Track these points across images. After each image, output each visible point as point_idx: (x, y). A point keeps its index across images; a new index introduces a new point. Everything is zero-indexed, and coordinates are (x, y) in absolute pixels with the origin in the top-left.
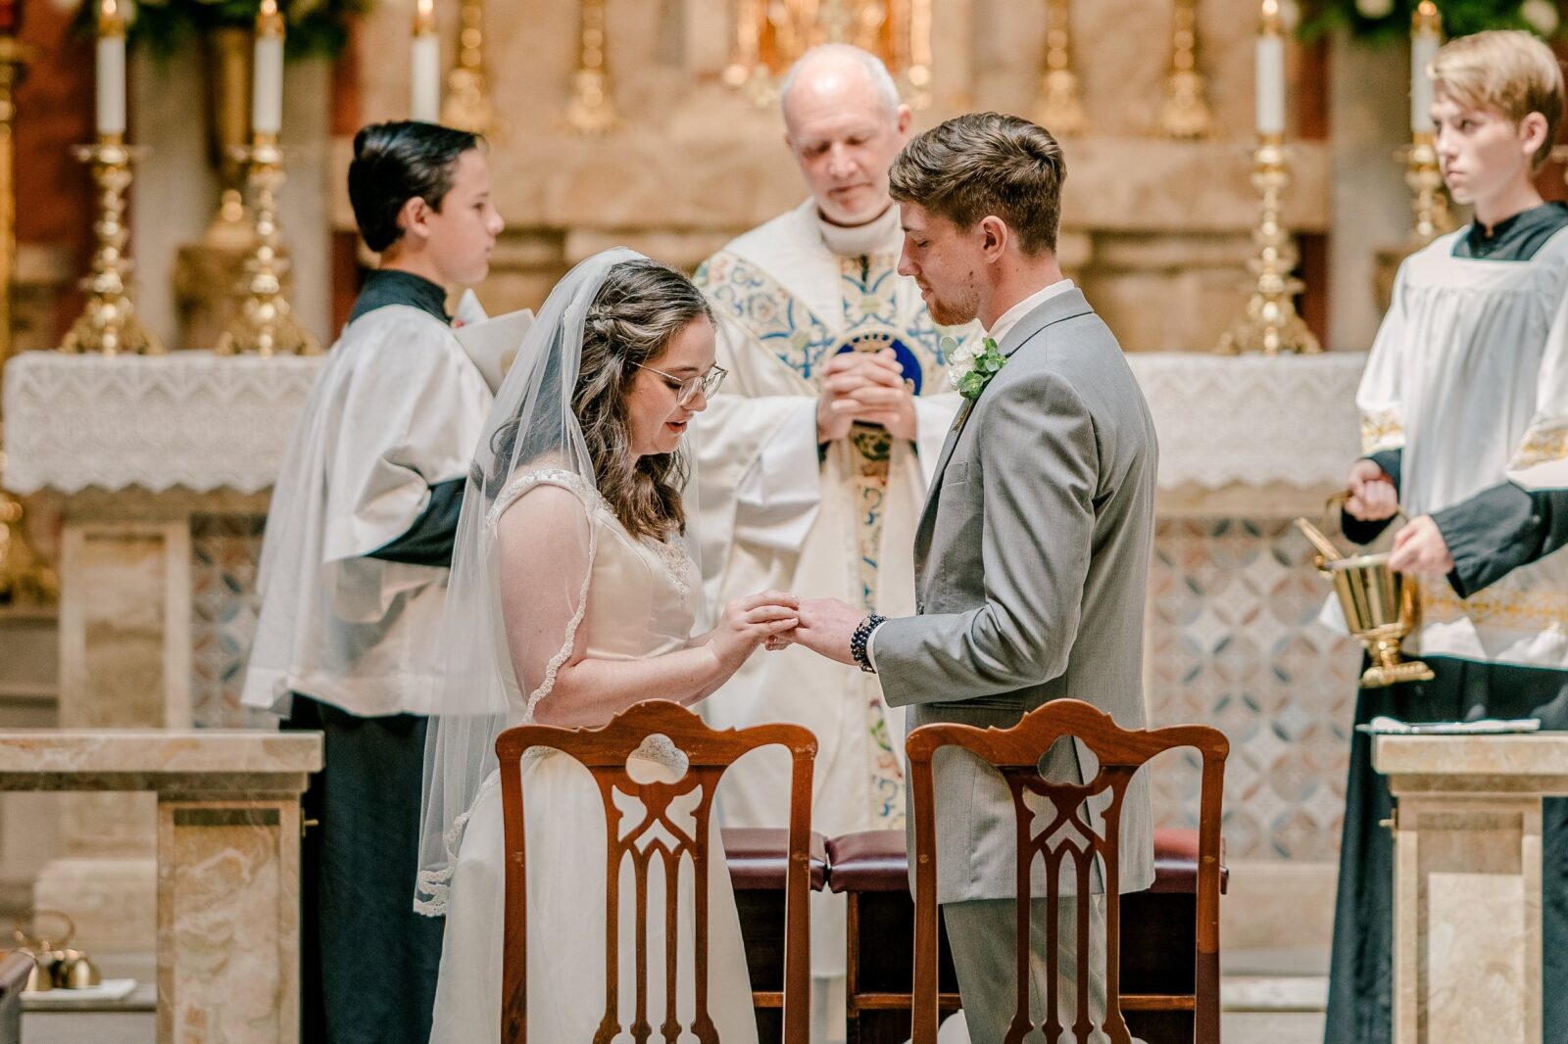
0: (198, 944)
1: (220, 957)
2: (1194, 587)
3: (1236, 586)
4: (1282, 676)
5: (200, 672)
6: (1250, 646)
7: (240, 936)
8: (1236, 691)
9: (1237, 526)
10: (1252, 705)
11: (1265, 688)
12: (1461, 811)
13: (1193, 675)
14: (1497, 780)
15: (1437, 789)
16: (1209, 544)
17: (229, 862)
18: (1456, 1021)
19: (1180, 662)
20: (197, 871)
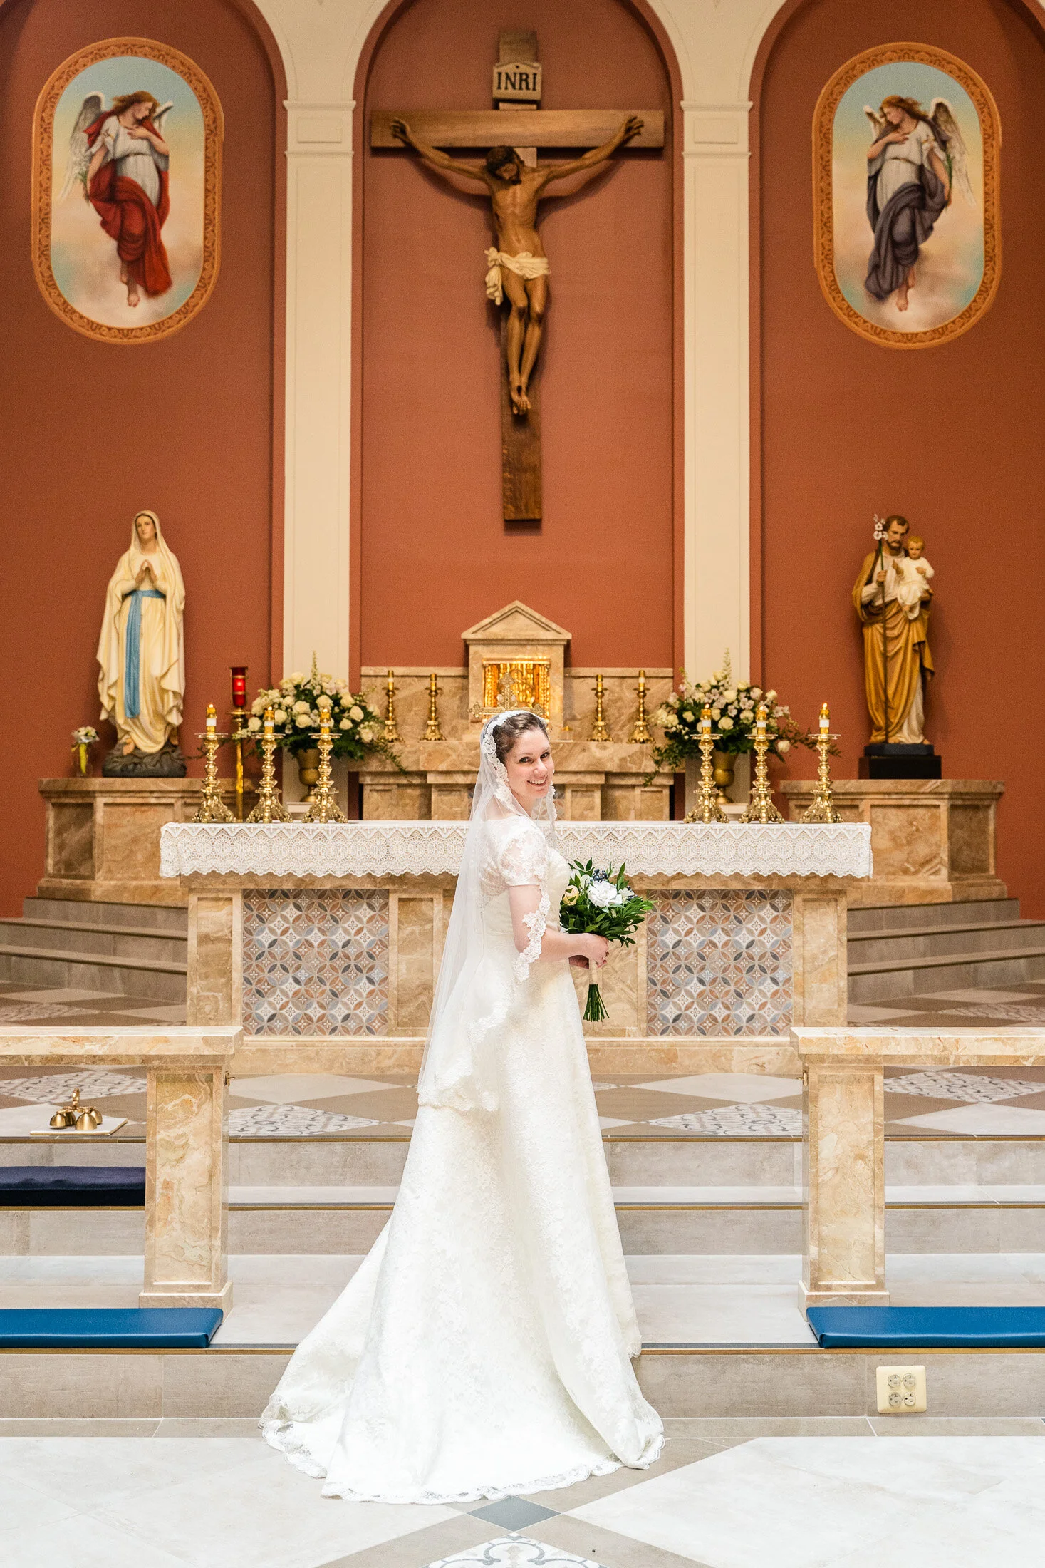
0: (168, 1146)
1: (181, 1153)
2: (664, 919)
3: (682, 920)
4: (702, 957)
5: (247, 956)
6: (689, 944)
7: (191, 1142)
8: (683, 963)
9: (684, 893)
11: (695, 962)
13: (664, 957)
16: (671, 901)
17: (187, 1101)
20: (169, 1107)
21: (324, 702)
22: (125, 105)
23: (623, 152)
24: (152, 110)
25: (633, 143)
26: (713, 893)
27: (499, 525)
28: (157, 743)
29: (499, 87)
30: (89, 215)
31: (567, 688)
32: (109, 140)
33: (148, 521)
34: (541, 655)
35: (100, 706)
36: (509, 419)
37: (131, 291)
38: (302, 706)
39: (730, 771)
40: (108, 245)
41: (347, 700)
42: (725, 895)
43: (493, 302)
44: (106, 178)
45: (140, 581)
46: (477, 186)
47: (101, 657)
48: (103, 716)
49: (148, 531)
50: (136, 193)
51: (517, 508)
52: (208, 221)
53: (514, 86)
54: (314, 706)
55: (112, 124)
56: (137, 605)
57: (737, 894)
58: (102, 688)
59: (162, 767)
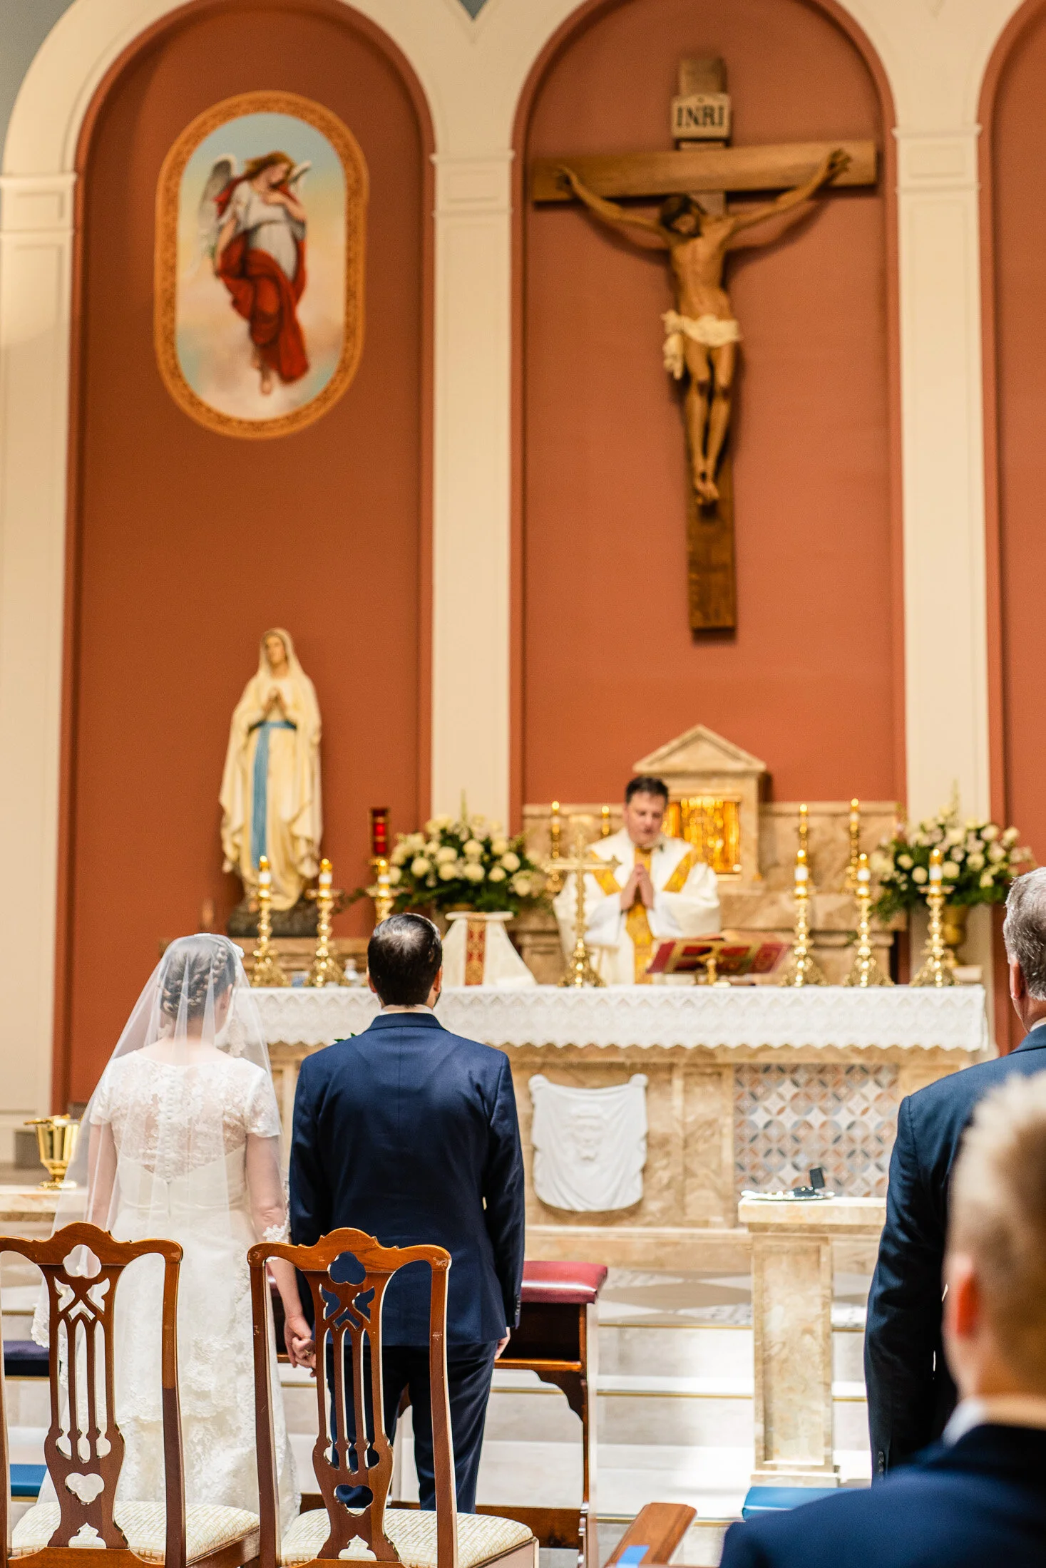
2: (754, 1096)
3: (774, 1097)
4: (796, 1139)
6: (781, 1125)
8: (775, 1146)
9: (774, 1067)
10: (782, 1153)
11: (788, 1145)
12: (787, 1245)
13: (754, 1138)
14: (805, 1227)
15: (772, 1232)
16: (761, 1076)
18: (785, 1361)
19: (748, 1133)
21: (473, 848)
22: (258, 168)
23: (827, 191)
24: (288, 172)
25: (842, 180)
26: (808, 1067)
27: (686, 635)
28: (287, 897)
29: (680, 124)
30: (219, 294)
31: (762, 828)
32: (240, 209)
33: (279, 641)
34: (730, 789)
35: (222, 856)
36: (694, 511)
37: (265, 377)
38: (448, 853)
39: (962, 927)
40: (240, 326)
41: (500, 846)
42: (822, 1070)
43: (671, 375)
44: (237, 252)
45: (268, 710)
46: (655, 240)
47: (225, 799)
48: (227, 867)
49: (277, 653)
50: (270, 267)
51: (706, 616)
52: (350, 294)
53: (696, 121)
54: (461, 854)
55: (243, 190)
56: (264, 739)
57: (835, 1068)
58: (226, 834)
59: (292, 925)
